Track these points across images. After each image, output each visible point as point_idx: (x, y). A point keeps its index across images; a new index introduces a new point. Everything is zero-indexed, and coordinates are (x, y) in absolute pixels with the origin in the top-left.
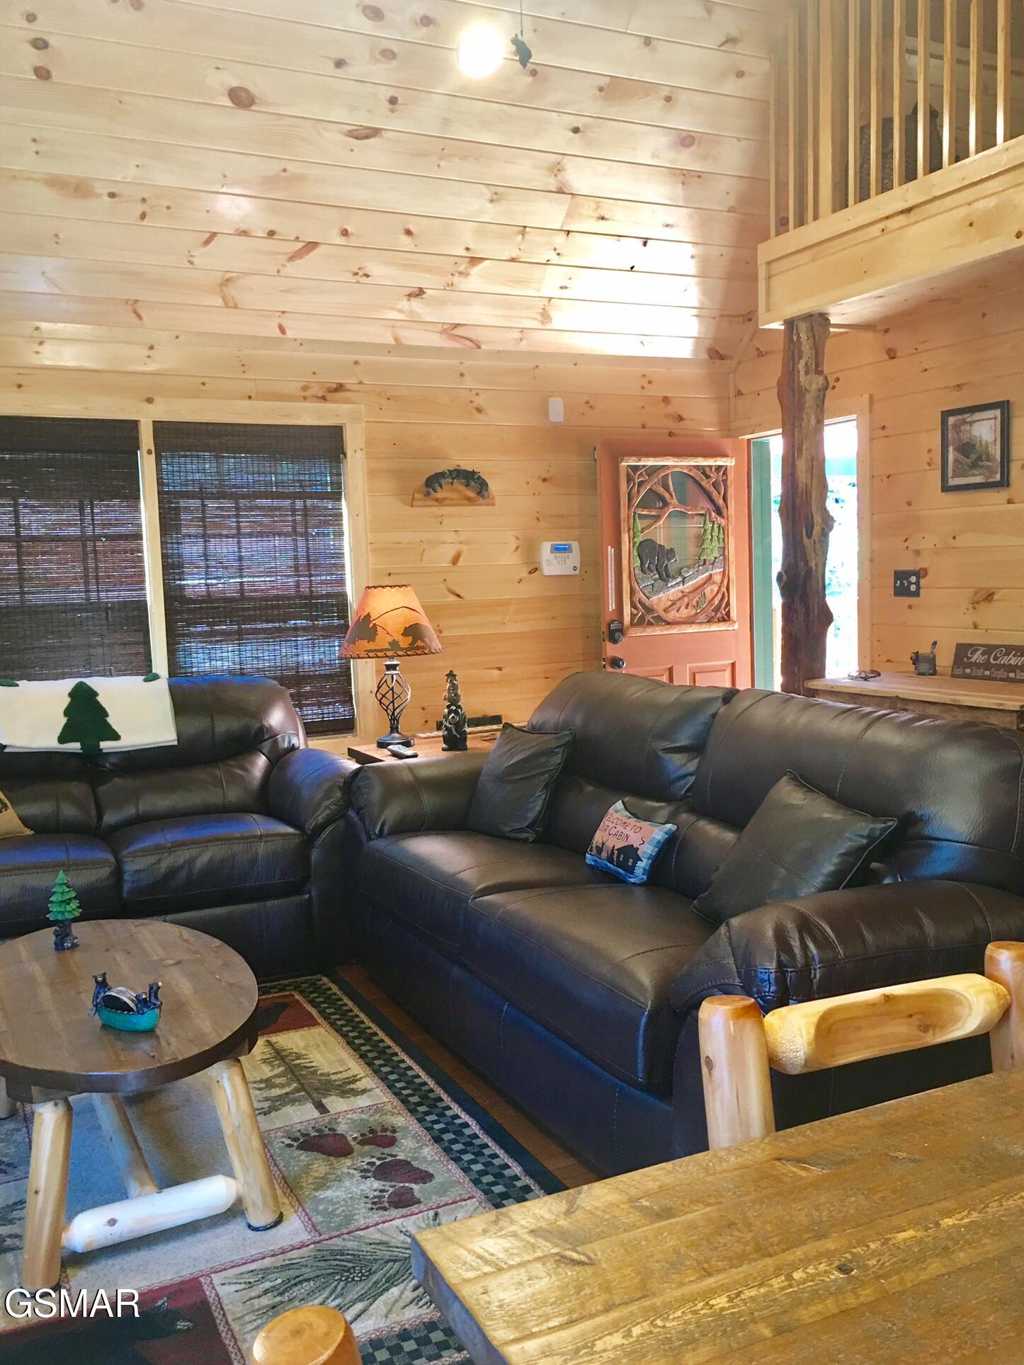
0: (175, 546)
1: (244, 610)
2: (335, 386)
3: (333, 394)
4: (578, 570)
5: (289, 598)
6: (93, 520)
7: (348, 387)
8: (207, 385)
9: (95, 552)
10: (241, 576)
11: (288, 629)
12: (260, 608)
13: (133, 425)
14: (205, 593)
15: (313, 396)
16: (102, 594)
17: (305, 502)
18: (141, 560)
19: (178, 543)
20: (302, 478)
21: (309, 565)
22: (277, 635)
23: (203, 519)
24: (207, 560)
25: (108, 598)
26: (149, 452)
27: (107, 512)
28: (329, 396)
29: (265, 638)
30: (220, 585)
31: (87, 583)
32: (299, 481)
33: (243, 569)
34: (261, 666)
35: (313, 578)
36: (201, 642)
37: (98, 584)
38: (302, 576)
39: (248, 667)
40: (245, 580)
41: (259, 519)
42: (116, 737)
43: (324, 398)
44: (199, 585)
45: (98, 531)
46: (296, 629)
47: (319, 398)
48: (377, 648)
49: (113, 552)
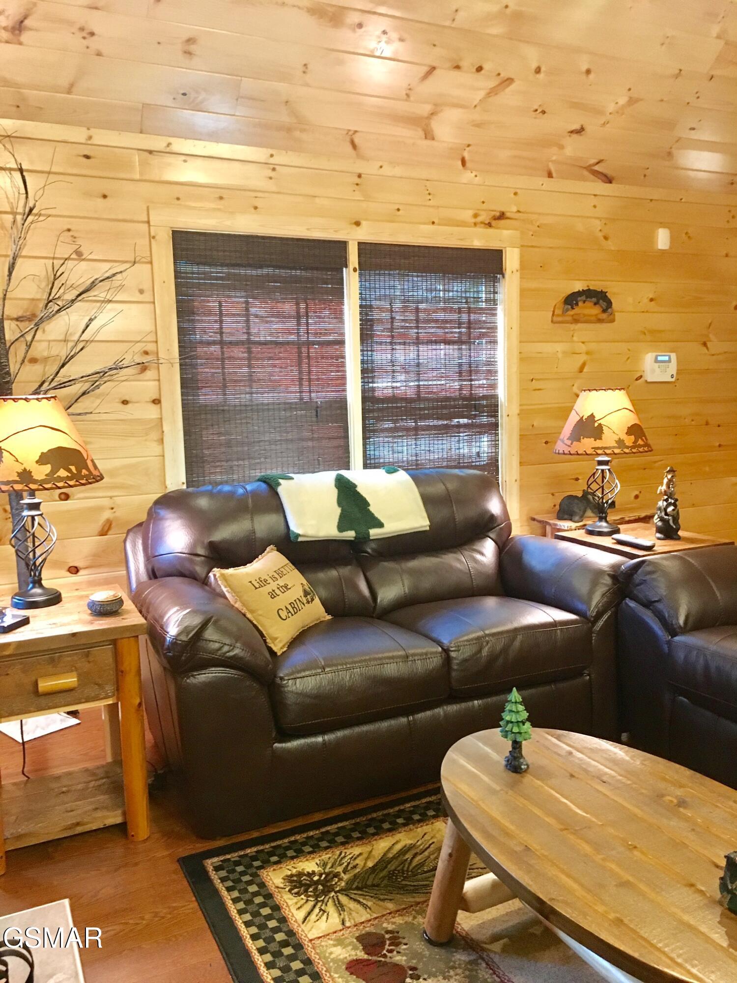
0: (370, 353)
1: (420, 409)
2: (498, 214)
3: (497, 221)
4: (674, 378)
5: (455, 399)
6: (308, 329)
7: (508, 215)
8: (400, 211)
9: (308, 357)
10: (419, 380)
11: (453, 426)
12: (433, 408)
13: (342, 246)
14: (391, 395)
15: (482, 223)
16: (313, 395)
17: (469, 316)
18: (343, 365)
19: (372, 351)
20: (468, 295)
21: (471, 371)
22: (446, 430)
23: (392, 329)
24: (393, 366)
25: (318, 398)
26: (355, 270)
27: (320, 322)
28: (494, 223)
29: (436, 434)
30: (402, 388)
31: (301, 385)
32: (466, 298)
33: (419, 374)
34: (432, 458)
35: (473, 383)
36: (386, 437)
37: (310, 386)
38: (465, 380)
39: (423, 457)
40: (421, 383)
41: (432, 331)
42: (380, 525)
43: (489, 225)
44: (386, 388)
45: (312, 338)
46: (459, 426)
47: (485, 224)
48: (604, 446)
49: (322, 358)
